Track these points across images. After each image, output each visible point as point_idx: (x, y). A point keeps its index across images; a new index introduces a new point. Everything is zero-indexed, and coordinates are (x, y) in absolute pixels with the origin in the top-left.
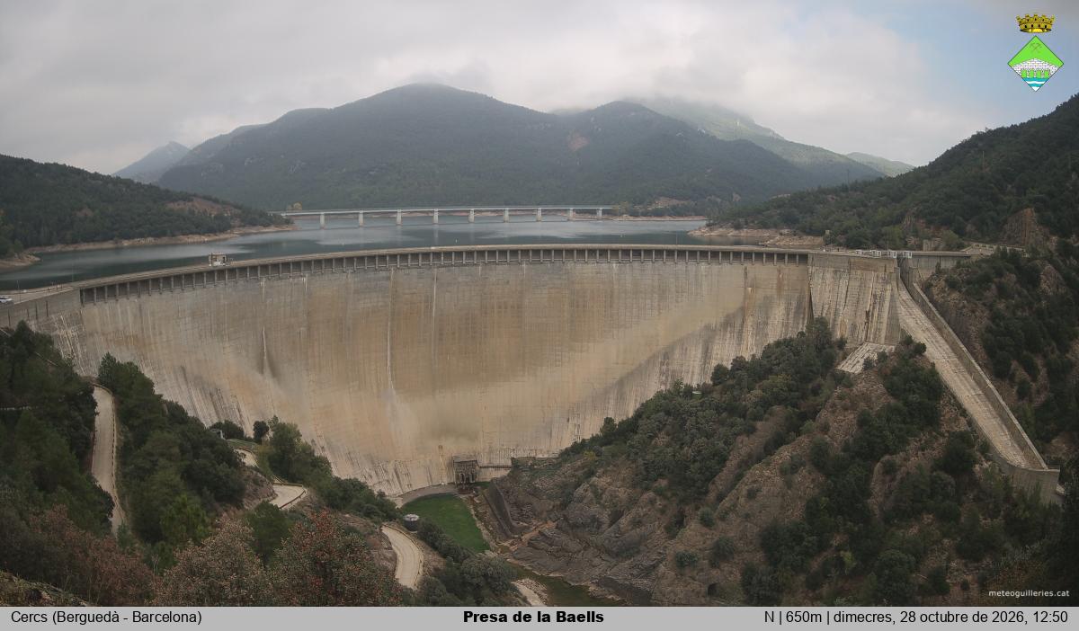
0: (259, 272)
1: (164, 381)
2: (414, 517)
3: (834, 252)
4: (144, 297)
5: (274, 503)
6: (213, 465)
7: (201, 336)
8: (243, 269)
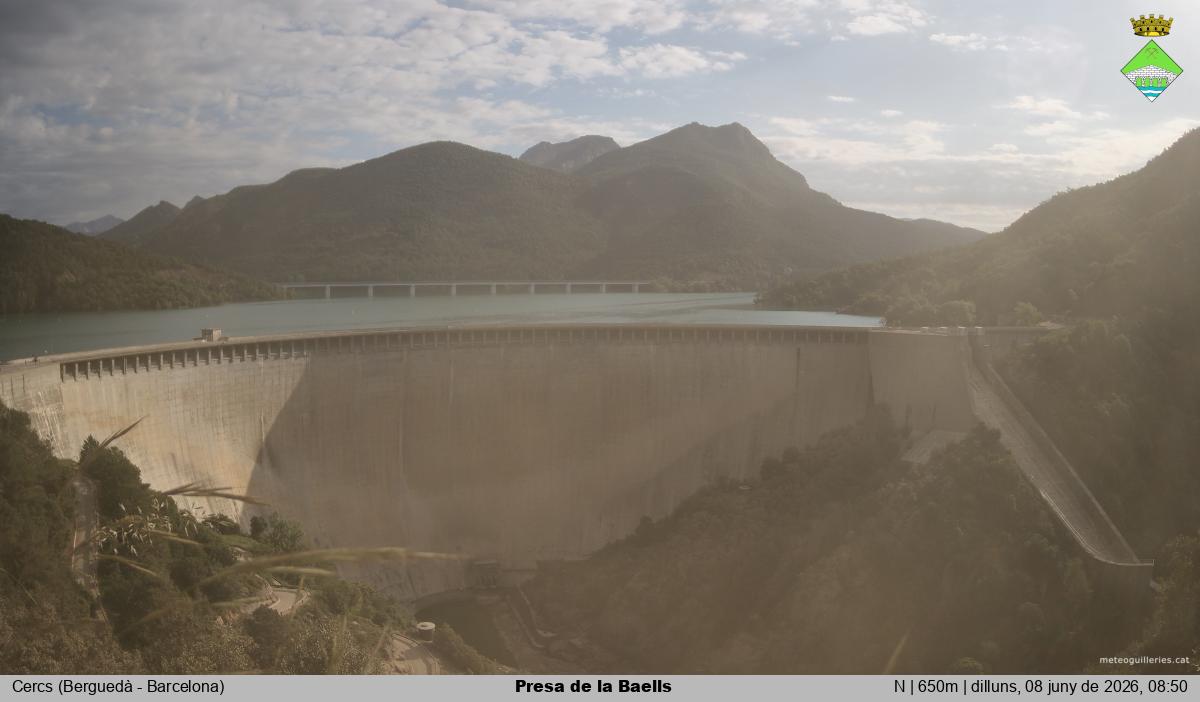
0: (257, 351)
1: (152, 468)
2: (431, 626)
3: (899, 331)
4: (130, 373)
5: (272, 607)
6: (206, 564)
7: (192, 419)
8: (239, 349)
